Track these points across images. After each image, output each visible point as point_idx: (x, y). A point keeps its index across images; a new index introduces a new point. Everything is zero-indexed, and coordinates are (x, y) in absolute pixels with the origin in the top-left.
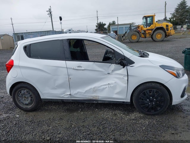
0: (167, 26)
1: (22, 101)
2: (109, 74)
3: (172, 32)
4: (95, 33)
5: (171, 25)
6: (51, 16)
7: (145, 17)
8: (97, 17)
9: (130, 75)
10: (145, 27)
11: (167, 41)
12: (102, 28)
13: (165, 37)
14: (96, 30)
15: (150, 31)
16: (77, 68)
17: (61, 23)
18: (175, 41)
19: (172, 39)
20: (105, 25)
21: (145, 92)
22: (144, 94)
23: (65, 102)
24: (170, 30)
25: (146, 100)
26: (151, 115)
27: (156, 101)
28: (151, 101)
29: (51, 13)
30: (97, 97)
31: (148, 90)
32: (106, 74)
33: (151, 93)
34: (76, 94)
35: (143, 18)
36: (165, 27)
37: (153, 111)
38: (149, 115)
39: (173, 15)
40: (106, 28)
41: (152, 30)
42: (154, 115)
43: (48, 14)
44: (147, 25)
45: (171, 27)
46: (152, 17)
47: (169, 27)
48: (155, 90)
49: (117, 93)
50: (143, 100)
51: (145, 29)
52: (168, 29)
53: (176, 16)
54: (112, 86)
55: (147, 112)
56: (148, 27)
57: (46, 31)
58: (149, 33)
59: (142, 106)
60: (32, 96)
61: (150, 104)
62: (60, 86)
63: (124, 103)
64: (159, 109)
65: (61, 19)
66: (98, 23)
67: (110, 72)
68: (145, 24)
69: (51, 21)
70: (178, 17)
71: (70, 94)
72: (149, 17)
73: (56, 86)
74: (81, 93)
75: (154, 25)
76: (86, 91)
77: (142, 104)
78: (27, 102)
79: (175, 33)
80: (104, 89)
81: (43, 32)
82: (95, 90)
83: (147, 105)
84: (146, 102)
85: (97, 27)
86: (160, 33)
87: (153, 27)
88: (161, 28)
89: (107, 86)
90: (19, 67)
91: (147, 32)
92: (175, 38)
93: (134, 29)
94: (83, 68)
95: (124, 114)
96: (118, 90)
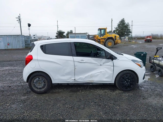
0: (115, 37)
1: (37, 86)
2: (101, 65)
3: (119, 41)
4: (55, 39)
5: (118, 36)
6: (20, 22)
7: (100, 29)
8: (58, 26)
9: (115, 66)
10: (100, 36)
11: (116, 48)
12: (62, 35)
13: (114, 45)
14: (56, 36)
15: (103, 40)
16: (80, 61)
17: (29, 29)
18: (121, 48)
19: (118, 46)
20: (64, 33)
21: (123, 77)
22: (123, 78)
23: (70, 85)
24: (118, 40)
25: (124, 82)
26: (128, 91)
27: (130, 81)
28: (127, 82)
29: (20, 20)
30: (93, 81)
31: (125, 76)
32: (99, 66)
33: (126, 77)
34: (79, 79)
35: (98, 30)
36: (114, 38)
37: (129, 88)
38: (126, 91)
39: (116, 29)
40: (65, 36)
41: (105, 39)
42: (129, 91)
43: (18, 20)
44: (101, 35)
45: (118, 38)
46: (105, 30)
47: (117, 38)
48: (129, 75)
49: (106, 78)
50: (122, 82)
51: (100, 38)
52: (116, 39)
53: (118, 30)
54: (103, 73)
55: (125, 90)
56: (102, 37)
57: (15, 35)
58: (102, 41)
59: (122, 86)
60: (45, 82)
61: (127, 84)
62: (68, 74)
63: (110, 84)
64: (132, 86)
65: (29, 25)
66: (58, 31)
67: (102, 64)
68: (100, 34)
69: (20, 26)
70: (120, 31)
71: (75, 79)
72: (102, 29)
73: (65, 74)
74: (82, 78)
75: (106, 35)
76: (86, 77)
77: (122, 85)
78: (41, 87)
79: (121, 42)
80: (98, 75)
81: (12, 36)
82: (92, 76)
83: (125, 85)
84: (125, 83)
85: (57, 34)
86: (111, 42)
87: (105, 37)
88: (111, 38)
89: (100, 73)
90: (38, 60)
91: (101, 41)
92: (120, 46)
93: (92, 38)
94: (84, 62)
95: (111, 91)
96: (107, 76)
